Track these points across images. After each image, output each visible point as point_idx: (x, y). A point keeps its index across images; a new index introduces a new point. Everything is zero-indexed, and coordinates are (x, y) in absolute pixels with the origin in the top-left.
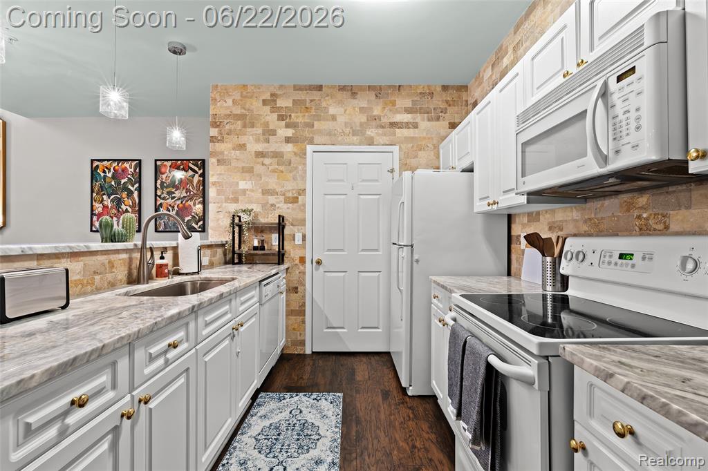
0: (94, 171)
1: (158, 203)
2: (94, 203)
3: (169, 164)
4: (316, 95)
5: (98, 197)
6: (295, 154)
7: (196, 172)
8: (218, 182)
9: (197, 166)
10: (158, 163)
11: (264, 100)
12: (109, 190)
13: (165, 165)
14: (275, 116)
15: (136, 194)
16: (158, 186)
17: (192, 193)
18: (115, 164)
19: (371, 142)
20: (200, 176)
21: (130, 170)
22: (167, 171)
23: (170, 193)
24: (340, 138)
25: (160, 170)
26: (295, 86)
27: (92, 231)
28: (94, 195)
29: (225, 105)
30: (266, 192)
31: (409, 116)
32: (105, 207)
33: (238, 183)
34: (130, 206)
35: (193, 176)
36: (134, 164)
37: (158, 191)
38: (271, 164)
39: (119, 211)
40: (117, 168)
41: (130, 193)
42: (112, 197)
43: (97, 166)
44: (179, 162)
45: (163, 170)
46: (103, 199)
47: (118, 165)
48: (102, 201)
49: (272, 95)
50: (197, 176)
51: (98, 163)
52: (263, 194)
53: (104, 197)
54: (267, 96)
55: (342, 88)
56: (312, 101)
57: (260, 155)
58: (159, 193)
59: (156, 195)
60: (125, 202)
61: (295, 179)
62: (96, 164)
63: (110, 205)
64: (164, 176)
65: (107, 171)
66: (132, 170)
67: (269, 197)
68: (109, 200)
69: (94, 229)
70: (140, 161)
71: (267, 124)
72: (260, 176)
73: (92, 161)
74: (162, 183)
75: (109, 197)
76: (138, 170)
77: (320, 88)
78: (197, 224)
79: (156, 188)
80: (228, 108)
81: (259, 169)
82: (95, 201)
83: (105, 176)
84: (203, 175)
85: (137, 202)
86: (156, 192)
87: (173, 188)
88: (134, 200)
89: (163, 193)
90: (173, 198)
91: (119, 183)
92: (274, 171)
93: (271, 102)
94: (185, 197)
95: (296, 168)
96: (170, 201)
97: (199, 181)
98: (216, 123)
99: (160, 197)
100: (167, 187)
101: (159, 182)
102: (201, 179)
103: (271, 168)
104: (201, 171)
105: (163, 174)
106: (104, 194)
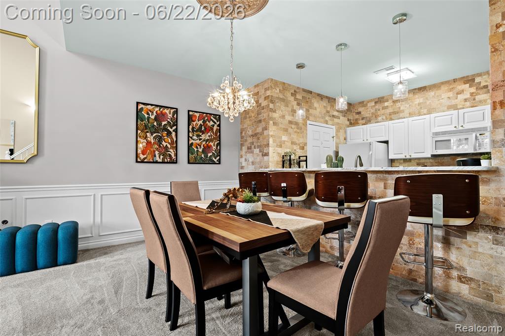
0: (138, 112)
1: (190, 143)
2: (139, 139)
3: (197, 115)
4: (309, 96)
5: (142, 134)
6: (303, 124)
7: (215, 123)
8: (274, 135)
9: (215, 118)
10: (191, 113)
11: (292, 93)
12: (152, 129)
13: (195, 116)
14: (296, 102)
15: (173, 134)
16: (190, 130)
17: (212, 137)
18: (157, 109)
19: (326, 122)
20: (218, 126)
21: (169, 115)
22: (197, 120)
23: (198, 136)
24: (318, 119)
25: (191, 118)
26: (303, 89)
27: (137, 162)
28: (139, 132)
29: (276, 91)
30: (293, 143)
31: (337, 113)
32: (149, 143)
33: (281, 137)
34: (169, 143)
35: (213, 126)
36: (172, 111)
37: (190, 133)
38: (294, 128)
39: (160, 146)
40: (159, 112)
41: (169, 133)
42: (154, 135)
43: (142, 109)
44: (205, 115)
45: (194, 119)
46: (146, 135)
47: (160, 110)
48: (146, 138)
49: (295, 91)
50: (216, 126)
51: (143, 106)
52: (292, 144)
53: (148, 134)
54: (293, 92)
55: (319, 95)
56: (309, 98)
57: (290, 122)
58: (191, 135)
59: (189, 136)
60: (166, 140)
61: (303, 137)
62: (140, 106)
63: (152, 141)
64: (194, 123)
65: (150, 113)
66: (171, 115)
67: (294, 146)
68: (152, 137)
69: (139, 160)
70: (177, 109)
71: (293, 106)
72: (290, 134)
73: (138, 103)
74: (193, 128)
75: (152, 135)
76: (175, 116)
77: (311, 92)
78: (216, 159)
79: (189, 132)
80: (277, 93)
81: (290, 130)
82: (140, 137)
83: (149, 118)
84: (219, 126)
85: (175, 140)
86: (189, 134)
87: (201, 132)
88: (172, 139)
89: (193, 135)
90: (200, 139)
91: (160, 125)
92: (295, 132)
93: (294, 94)
94: (208, 140)
95: (303, 132)
96: (198, 142)
97: (217, 129)
98: (272, 101)
99: (191, 138)
100: (196, 131)
101: (191, 127)
102: (219, 128)
103: (295, 130)
104: (218, 123)
105: (194, 121)
106: (148, 132)
